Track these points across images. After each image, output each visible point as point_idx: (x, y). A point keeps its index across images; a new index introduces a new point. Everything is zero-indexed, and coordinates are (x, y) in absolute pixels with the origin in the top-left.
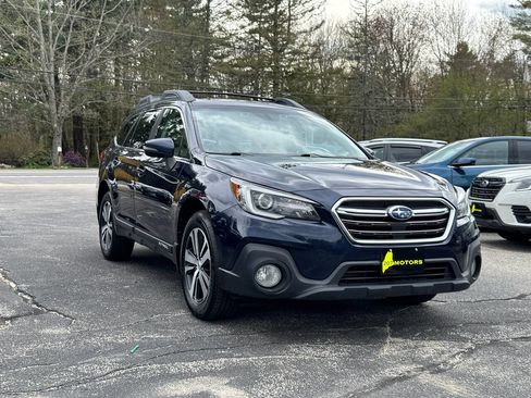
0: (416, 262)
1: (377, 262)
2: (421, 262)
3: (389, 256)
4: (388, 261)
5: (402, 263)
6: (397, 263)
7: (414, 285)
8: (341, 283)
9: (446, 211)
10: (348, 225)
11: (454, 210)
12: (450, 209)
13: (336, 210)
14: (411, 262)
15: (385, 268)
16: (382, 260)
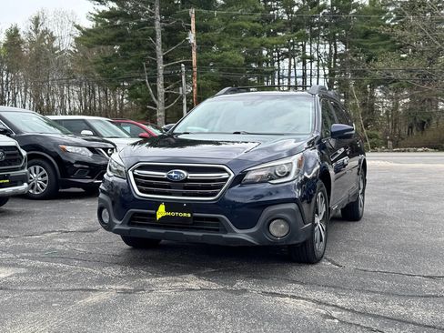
0: (185, 215)
1: (153, 212)
2: (189, 215)
3: (162, 208)
4: (161, 212)
5: (173, 214)
6: (169, 214)
7: (185, 233)
8: (130, 224)
9: (225, 175)
10: (137, 183)
11: (233, 175)
12: (230, 175)
13: (133, 171)
14: (181, 215)
15: (159, 216)
16: (157, 210)
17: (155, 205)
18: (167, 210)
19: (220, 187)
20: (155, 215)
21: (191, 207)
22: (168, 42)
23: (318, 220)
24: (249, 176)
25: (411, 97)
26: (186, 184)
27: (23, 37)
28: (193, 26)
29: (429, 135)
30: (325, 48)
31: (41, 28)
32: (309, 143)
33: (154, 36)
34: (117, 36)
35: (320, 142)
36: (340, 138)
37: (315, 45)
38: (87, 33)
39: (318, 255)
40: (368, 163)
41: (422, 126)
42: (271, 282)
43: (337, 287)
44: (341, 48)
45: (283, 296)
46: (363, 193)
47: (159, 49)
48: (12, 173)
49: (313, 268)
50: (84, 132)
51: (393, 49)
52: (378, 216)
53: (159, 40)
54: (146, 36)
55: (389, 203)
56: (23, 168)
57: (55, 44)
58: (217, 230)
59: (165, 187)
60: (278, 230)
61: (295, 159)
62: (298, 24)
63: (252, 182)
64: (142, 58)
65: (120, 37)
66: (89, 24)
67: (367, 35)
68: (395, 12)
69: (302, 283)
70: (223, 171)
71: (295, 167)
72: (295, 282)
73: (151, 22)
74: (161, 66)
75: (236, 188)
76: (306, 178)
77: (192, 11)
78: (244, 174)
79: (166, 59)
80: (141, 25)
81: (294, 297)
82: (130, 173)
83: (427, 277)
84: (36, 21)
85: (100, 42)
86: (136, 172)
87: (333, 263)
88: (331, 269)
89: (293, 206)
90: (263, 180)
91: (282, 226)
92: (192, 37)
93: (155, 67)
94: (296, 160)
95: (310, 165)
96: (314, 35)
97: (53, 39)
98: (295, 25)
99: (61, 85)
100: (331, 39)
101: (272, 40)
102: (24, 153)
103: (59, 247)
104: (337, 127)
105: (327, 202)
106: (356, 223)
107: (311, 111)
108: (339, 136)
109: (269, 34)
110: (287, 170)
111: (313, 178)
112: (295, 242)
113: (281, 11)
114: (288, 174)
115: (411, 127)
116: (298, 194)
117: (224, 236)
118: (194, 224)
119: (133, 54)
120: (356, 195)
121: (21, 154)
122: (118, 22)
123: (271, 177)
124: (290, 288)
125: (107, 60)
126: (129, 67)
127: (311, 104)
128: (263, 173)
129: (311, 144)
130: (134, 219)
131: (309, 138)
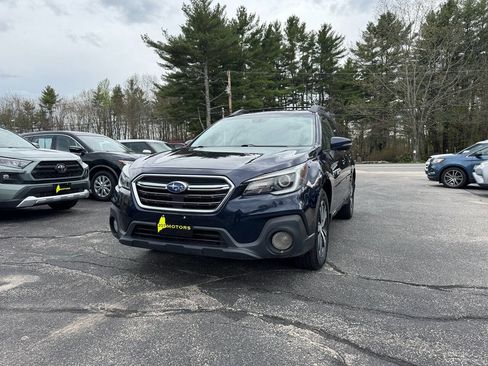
0: (185, 227)
1: (154, 224)
2: (189, 228)
3: (162, 220)
4: (162, 224)
5: (173, 227)
6: (169, 226)
7: (185, 246)
8: (133, 235)
9: (225, 187)
10: (140, 195)
11: (233, 187)
12: (230, 186)
13: (136, 183)
14: (181, 227)
15: (160, 229)
16: (158, 222)
17: (156, 217)
18: (167, 223)
19: (220, 199)
20: (156, 227)
21: (191, 220)
22: (214, 93)
23: (320, 228)
24: (251, 187)
25: (373, 128)
26: (186, 196)
27: (123, 93)
28: (229, 82)
29: (385, 152)
30: (316, 97)
31: (135, 87)
32: (310, 155)
33: (204, 90)
34: (180, 90)
35: (321, 153)
36: (339, 149)
37: (309, 95)
38: (163, 89)
39: (321, 261)
40: (357, 171)
41: (380, 147)
42: (274, 296)
43: (344, 305)
44: (326, 96)
45: (286, 322)
46: (353, 197)
47: (207, 98)
48: (73, 182)
49: (316, 275)
50: (145, 151)
51: (362, 97)
52: (365, 214)
53: (207, 92)
54: (199, 89)
55: (370, 202)
56: (84, 178)
57: (143, 97)
58: (218, 244)
59: (166, 198)
60: (281, 243)
61: (298, 169)
62: (299, 81)
63: (254, 194)
64: (197, 104)
65: (182, 91)
66: (163, 83)
67: (343, 87)
68: (362, 71)
69: (306, 300)
70: (223, 182)
71: (298, 177)
72: (299, 297)
73: (202, 80)
74: (209, 109)
75: (237, 200)
76: (309, 188)
77: (229, 73)
78: (245, 185)
79: (212, 105)
80: (196, 83)
81: (298, 324)
82: (134, 185)
83: (432, 287)
84: (132, 83)
85: (170, 95)
86: (140, 183)
87: (335, 269)
88: (334, 277)
89: (296, 218)
90: (266, 191)
91: (285, 238)
92: (228, 90)
93: (205, 110)
94: (299, 171)
95: (314, 174)
96: (309, 89)
97: (142, 94)
98: (296, 82)
99: (148, 123)
100: (320, 91)
101: (282, 92)
102: (85, 166)
103: (88, 250)
104: (336, 139)
105: (328, 209)
106: (348, 221)
107: (312, 127)
108: (338, 147)
109: (280, 88)
110: (290, 180)
111: (316, 187)
112: (299, 254)
113: (288, 72)
114: (291, 184)
115: (372, 148)
116: (300, 205)
117: (224, 250)
118: (195, 237)
119: (191, 101)
120: (348, 199)
121: (81, 167)
122: (181, 81)
123: (273, 188)
124: (294, 309)
125: (174, 106)
126: (188, 111)
127: (312, 120)
128: (266, 184)
129: (312, 155)
130: (137, 231)
131: (310, 149)
